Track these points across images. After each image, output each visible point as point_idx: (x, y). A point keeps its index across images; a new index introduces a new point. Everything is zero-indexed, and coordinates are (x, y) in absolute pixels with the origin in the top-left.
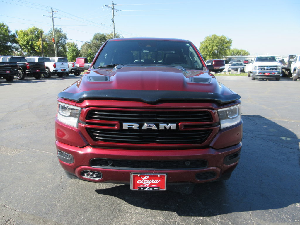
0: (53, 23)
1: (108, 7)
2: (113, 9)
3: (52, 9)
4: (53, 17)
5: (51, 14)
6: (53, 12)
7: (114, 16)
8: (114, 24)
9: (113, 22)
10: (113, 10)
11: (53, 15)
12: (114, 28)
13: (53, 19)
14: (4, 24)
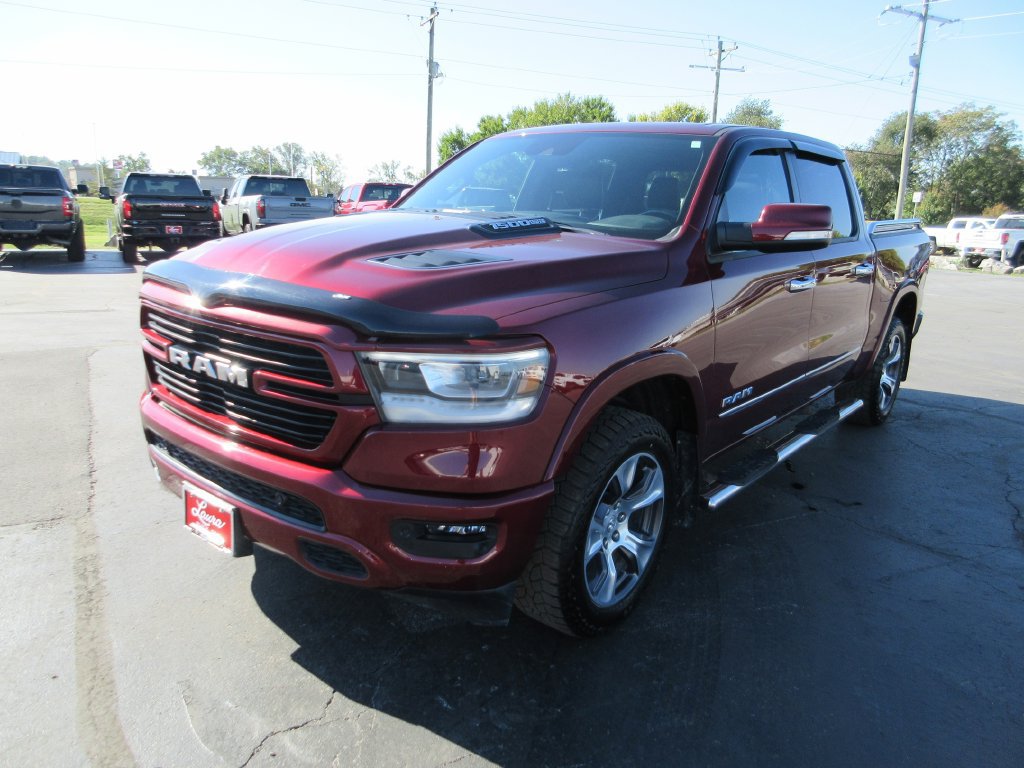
0: (717, 86)
1: (902, 12)
2: (924, 18)
3: (721, 44)
4: (719, 67)
5: (716, 57)
6: (722, 51)
7: (922, 45)
8: (918, 74)
9: (917, 66)
10: (921, 24)
11: (719, 61)
12: (915, 91)
13: (718, 75)
14: (603, 101)
